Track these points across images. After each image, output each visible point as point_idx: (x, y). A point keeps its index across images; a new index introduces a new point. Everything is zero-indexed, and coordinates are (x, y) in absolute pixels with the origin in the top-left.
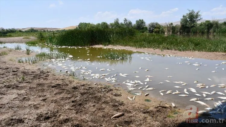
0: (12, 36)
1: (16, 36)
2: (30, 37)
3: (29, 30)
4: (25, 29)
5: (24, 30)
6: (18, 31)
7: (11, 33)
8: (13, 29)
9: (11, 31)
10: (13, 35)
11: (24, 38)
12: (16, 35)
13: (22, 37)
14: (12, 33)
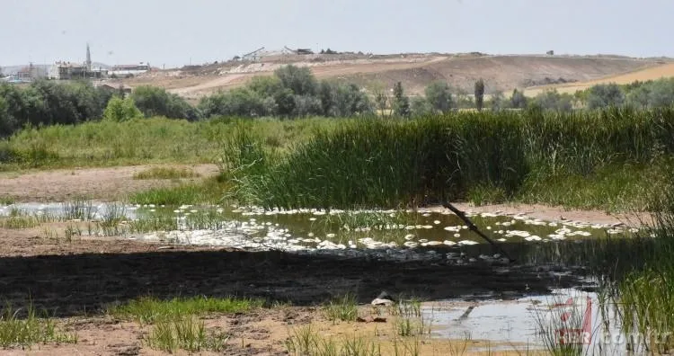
0: (57, 162)
1: (91, 161)
2: (188, 168)
3: (263, 87)
4: (212, 70)
5: (191, 93)
6: (128, 101)
7: (51, 130)
8: (80, 74)
9: (52, 100)
10: (65, 152)
11: (141, 176)
12: (99, 150)
13: (131, 171)
14: (63, 129)
